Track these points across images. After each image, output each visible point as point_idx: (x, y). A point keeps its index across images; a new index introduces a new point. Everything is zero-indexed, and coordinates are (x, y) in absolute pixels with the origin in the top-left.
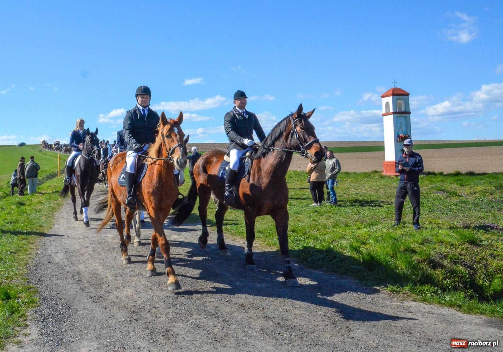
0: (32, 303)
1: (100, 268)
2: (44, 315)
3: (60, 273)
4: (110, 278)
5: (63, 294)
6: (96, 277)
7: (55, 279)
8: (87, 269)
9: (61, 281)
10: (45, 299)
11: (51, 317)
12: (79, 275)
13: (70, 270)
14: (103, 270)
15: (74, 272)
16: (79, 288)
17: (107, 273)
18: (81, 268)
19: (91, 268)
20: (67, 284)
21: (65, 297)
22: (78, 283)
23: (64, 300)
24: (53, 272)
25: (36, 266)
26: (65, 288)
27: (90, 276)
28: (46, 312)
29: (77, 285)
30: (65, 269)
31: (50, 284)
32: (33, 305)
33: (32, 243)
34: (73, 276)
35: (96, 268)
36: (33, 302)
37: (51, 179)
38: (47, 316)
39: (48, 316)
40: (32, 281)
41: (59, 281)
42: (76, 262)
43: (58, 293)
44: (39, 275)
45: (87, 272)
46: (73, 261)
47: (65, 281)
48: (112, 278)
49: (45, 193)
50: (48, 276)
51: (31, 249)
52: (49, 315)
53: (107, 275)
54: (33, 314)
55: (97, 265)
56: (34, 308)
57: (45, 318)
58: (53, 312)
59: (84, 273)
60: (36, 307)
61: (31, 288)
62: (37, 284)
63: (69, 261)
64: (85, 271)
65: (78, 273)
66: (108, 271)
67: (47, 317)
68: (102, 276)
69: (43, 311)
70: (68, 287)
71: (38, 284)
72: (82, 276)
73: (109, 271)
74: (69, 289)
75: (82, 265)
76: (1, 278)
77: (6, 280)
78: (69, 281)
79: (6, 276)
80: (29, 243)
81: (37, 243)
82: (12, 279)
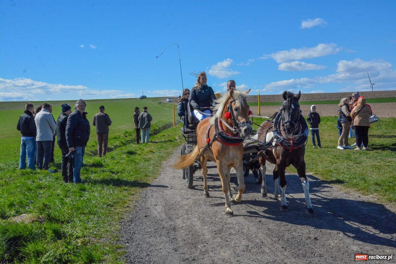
1: (198, 223)
3: (155, 229)
4: (207, 236)
5: (154, 255)
6: (193, 235)
7: (147, 236)
8: (184, 225)
9: (154, 239)
12: (175, 231)
13: (166, 225)
14: (201, 226)
15: (170, 228)
18: (178, 223)
19: (189, 224)
20: (160, 242)
21: (154, 259)
22: (173, 241)
24: (147, 228)
25: (131, 221)
26: (157, 248)
27: (186, 233)
29: (171, 243)
30: (162, 224)
31: (141, 243)
33: (133, 195)
34: (168, 233)
35: (194, 223)
37: (167, 128)
40: (122, 239)
42: (174, 216)
43: (148, 254)
44: (132, 232)
45: (184, 228)
46: (171, 214)
48: (210, 236)
49: (158, 142)
50: (141, 232)
51: (130, 201)
53: (205, 232)
55: (195, 219)
59: (180, 230)
61: (120, 248)
63: (166, 215)
64: (182, 227)
65: (174, 229)
66: (206, 227)
68: (199, 234)
70: (161, 247)
71: (128, 243)
72: (177, 233)
74: (161, 249)
75: (180, 219)
76: (89, 236)
77: (94, 239)
78: (163, 239)
79: (95, 234)
80: (130, 194)
81: (138, 195)
82: (101, 237)
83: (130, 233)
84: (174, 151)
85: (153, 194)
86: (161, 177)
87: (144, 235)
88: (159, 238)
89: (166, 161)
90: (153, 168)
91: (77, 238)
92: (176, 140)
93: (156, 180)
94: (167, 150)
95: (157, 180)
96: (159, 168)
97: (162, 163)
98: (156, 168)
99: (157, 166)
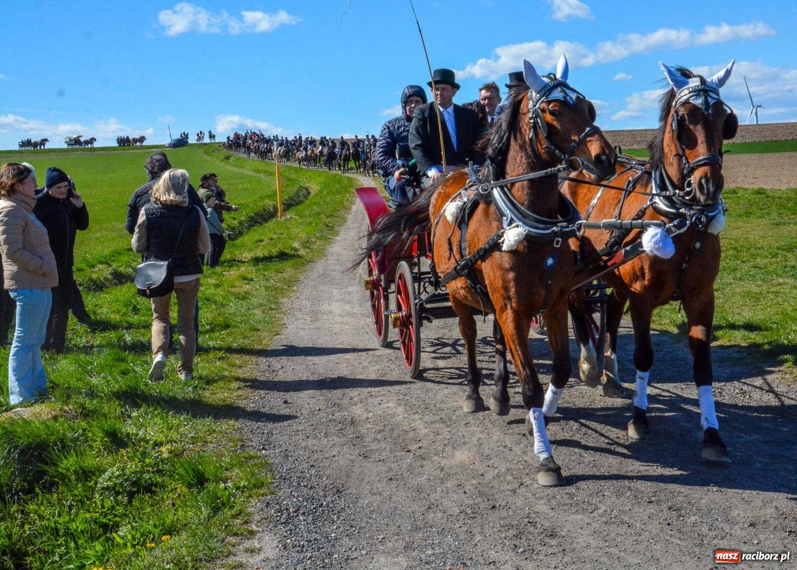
0: (258, 488)
1: (400, 409)
2: (287, 509)
4: (423, 431)
5: (324, 467)
6: (392, 430)
7: (299, 437)
8: (371, 415)
9: (315, 441)
10: (285, 479)
11: (304, 514)
12: (355, 426)
14: (407, 415)
16: (357, 451)
17: (414, 420)
18: (356, 412)
19: (379, 412)
20: (330, 446)
21: (328, 472)
22: (354, 442)
23: (327, 479)
25: (257, 414)
26: (327, 455)
27: (378, 428)
28: (290, 503)
29: (352, 447)
31: (291, 448)
32: (261, 491)
35: (390, 412)
36: (261, 485)
38: (293, 512)
39: (296, 512)
40: (251, 444)
41: (310, 442)
43: (312, 466)
44: (266, 432)
45: (372, 420)
47: (325, 442)
48: (427, 430)
52: (298, 510)
53: (416, 424)
54: (262, 510)
55: (391, 405)
56: (263, 498)
57: (289, 515)
58: (305, 504)
59: (364, 423)
60: (266, 495)
61: (252, 458)
62: (263, 449)
64: (368, 418)
65: (353, 422)
66: (417, 416)
67: (295, 514)
68: (406, 428)
69: (285, 503)
70: (334, 453)
71: (266, 450)
72: (361, 427)
73: (420, 416)
74: (334, 456)
75: (359, 406)
76: (181, 442)
77: (191, 446)
78: (333, 440)
79: (192, 437)
80: (233, 366)
81: (250, 366)
82: (207, 442)
83: (263, 433)
84: (301, 277)
85: (284, 365)
86: (288, 331)
87: (292, 436)
88: (326, 440)
89: (288, 297)
90: (263, 312)
91: (157, 444)
92: (296, 250)
93: (278, 336)
94: (281, 273)
95: (282, 337)
96: (277, 313)
97: (281, 303)
98: (270, 312)
99: (271, 309)
